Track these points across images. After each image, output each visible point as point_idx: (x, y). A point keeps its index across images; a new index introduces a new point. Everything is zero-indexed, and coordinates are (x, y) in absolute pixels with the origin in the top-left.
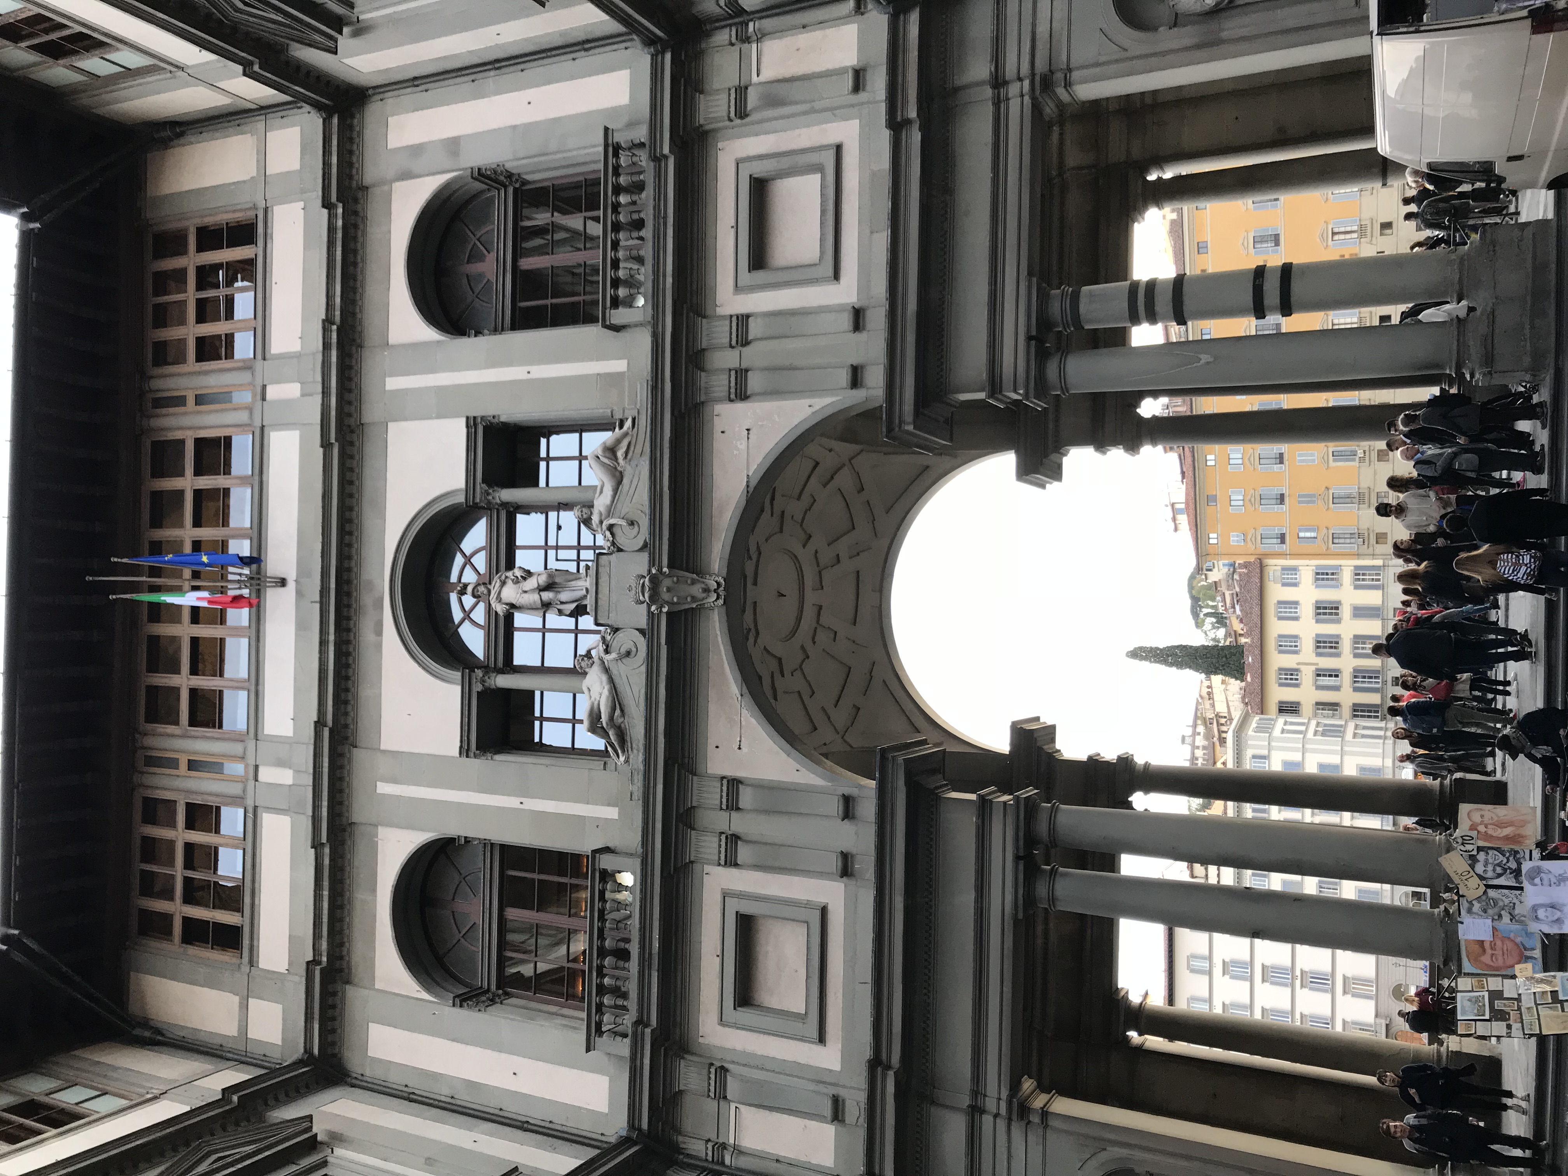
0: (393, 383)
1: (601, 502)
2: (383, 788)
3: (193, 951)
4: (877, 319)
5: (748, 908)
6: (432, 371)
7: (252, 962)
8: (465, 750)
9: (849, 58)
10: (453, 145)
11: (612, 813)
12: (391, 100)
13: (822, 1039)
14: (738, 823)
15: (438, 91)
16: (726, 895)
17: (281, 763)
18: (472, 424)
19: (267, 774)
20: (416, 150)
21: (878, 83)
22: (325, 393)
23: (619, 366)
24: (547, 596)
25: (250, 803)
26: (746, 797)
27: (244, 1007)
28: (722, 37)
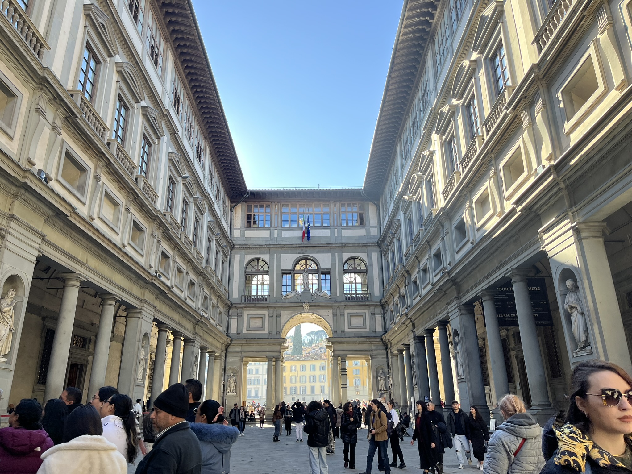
0: (336, 254)
1: (318, 293)
2: (275, 255)
3: (246, 217)
4: (343, 335)
5: (263, 318)
6: (338, 262)
7: (246, 230)
8: (282, 270)
9: (377, 330)
10: (371, 265)
11: (275, 296)
12: (379, 253)
13: (247, 330)
14: (275, 316)
15: (380, 262)
16: (265, 315)
17: (278, 235)
18: (330, 269)
19: (276, 231)
20: (371, 258)
21: (374, 335)
22: (335, 244)
23: (338, 295)
24: (305, 283)
25: (271, 229)
26: (278, 319)
27: (239, 229)
28: (382, 310)
